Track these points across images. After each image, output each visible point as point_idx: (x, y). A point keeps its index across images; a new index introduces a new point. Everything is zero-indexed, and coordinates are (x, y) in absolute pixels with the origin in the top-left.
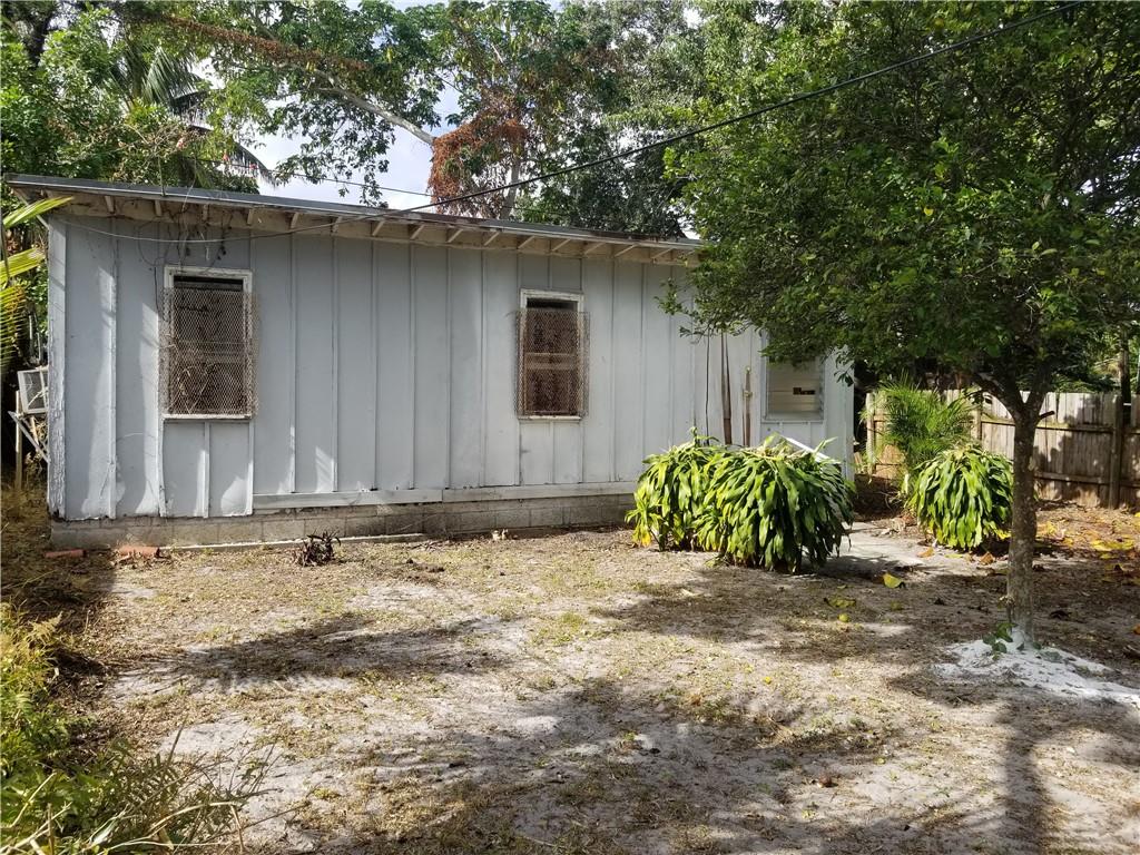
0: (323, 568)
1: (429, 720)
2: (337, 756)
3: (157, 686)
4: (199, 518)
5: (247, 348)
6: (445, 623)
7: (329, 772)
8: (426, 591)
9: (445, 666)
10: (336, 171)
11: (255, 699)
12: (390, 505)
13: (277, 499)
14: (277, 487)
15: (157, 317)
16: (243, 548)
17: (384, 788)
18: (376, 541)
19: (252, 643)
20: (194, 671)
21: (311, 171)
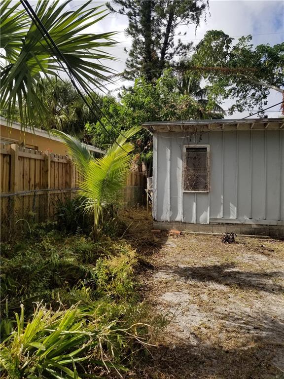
0: (230, 244)
1: (251, 308)
2: (214, 313)
3: (167, 276)
4: (193, 224)
5: (208, 170)
6: (268, 271)
7: (210, 319)
8: (264, 258)
9: (264, 288)
10: (248, 107)
11: (194, 287)
12: (257, 225)
13: (217, 219)
14: (217, 216)
15: (181, 161)
16: (206, 234)
17: (226, 330)
18: (251, 237)
19: (199, 267)
20: (179, 274)
21: (240, 109)
